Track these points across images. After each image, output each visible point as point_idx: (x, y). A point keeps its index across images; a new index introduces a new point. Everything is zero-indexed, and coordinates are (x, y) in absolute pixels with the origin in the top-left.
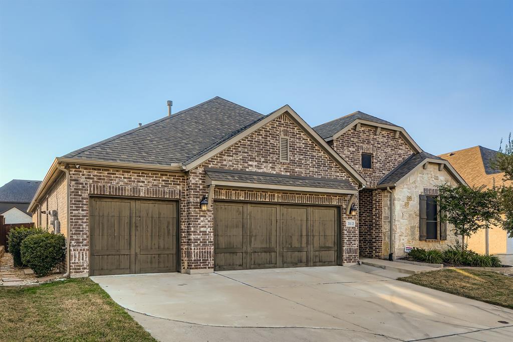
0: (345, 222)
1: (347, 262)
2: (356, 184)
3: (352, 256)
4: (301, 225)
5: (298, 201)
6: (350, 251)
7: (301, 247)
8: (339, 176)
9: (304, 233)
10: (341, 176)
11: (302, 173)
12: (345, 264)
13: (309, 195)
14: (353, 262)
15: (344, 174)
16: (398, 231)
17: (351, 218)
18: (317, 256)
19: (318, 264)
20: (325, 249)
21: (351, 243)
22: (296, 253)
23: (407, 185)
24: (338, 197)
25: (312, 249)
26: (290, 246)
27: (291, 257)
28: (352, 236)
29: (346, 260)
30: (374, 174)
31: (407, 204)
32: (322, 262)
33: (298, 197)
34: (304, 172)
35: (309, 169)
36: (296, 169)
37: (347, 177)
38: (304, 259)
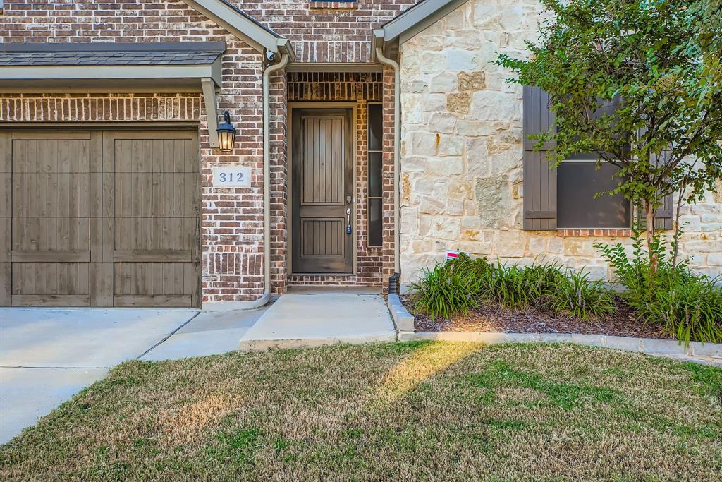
0: (209, 172)
1: (218, 298)
2: (254, 51)
3: (237, 279)
4: (72, 188)
5: (32, 115)
6: (227, 263)
7: (72, 250)
8: (184, 32)
9: (82, 210)
10: (192, 32)
11: (48, 34)
12: (211, 304)
13: (72, 95)
14: (241, 299)
15: (204, 23)
16: (414, 195)
17: (235, 159)
18: (128, 277)
19: (128, 300)
20: (156, 257)
21: (234, 238)
22: (55, 267)
23: (458, 34)
24: (179, 97)
25: (108, 256)
26: (33, 247)
27: (39, 279)
28: (238, 218)
29: (212, 291)
30: (359, 18)
31: (458, 102)
32: (145, 295)
33: (32, 105)
34: (54, 31)
35: (71, 20)
36: (27, 25)
37: (215, 32)
38: (83, 284)
